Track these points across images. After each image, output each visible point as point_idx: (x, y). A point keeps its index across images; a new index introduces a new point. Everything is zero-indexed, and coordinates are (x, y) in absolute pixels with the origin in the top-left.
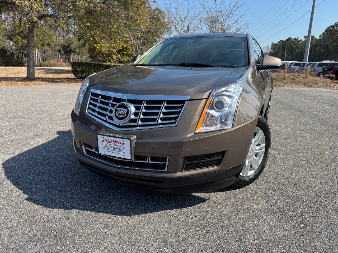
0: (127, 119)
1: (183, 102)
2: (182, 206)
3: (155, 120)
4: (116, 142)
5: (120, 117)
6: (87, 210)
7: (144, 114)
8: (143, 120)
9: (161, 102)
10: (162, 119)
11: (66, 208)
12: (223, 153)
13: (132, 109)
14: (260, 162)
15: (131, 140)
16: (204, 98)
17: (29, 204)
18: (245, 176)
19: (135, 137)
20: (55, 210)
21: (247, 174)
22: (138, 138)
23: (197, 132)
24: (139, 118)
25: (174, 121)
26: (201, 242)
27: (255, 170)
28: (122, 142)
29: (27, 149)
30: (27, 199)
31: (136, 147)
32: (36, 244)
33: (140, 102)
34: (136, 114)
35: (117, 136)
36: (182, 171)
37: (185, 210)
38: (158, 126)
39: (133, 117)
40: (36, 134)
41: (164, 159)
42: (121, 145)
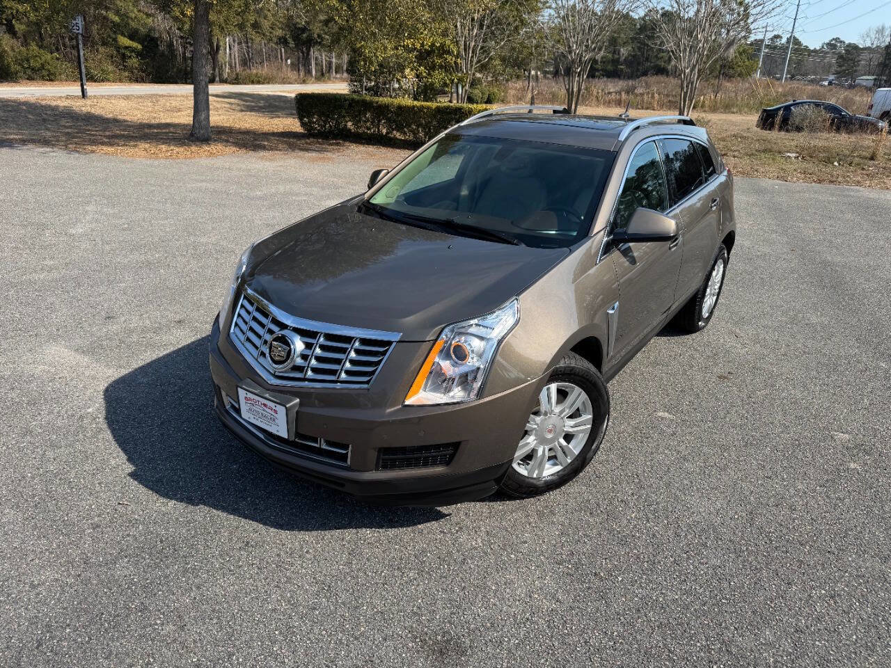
0: (288, 364)
1: (389, 343)
2: (392, 524)
3: (333, 372)
4: (265, 405)
5: (277, 359)
6: (224, 509)
7: (318, 359)
8: (315, 370)
9: (348, 340)
10: (348, 373)
11: (190, 501)
12: (456, 446)
13: (299, 345)
14: (576, 452)
15: (286, 408)
16: (427, 339)
17: (134, 484)
18: (535, 476)
19: (298, 400)
20: (172, 503)
21: (541, 472)
22: (301, 404)
23: (407, 402)
24: (308, 367)
25: (368, 379)
26: (390, 597)
27: (565, 465)
28: (274, 408)
29: (155, 357)
30: (132, 475)
31: (298, 420)
32: (129, 561)
33: (313, 335)
34: (304, 357)
35: (267, 396)
36: (377, 469)
37: (392, 532)
38: (339, 385)
39: (299, 361)
40: (178, 318)
41: (345, 447)
42: (273, 413)
